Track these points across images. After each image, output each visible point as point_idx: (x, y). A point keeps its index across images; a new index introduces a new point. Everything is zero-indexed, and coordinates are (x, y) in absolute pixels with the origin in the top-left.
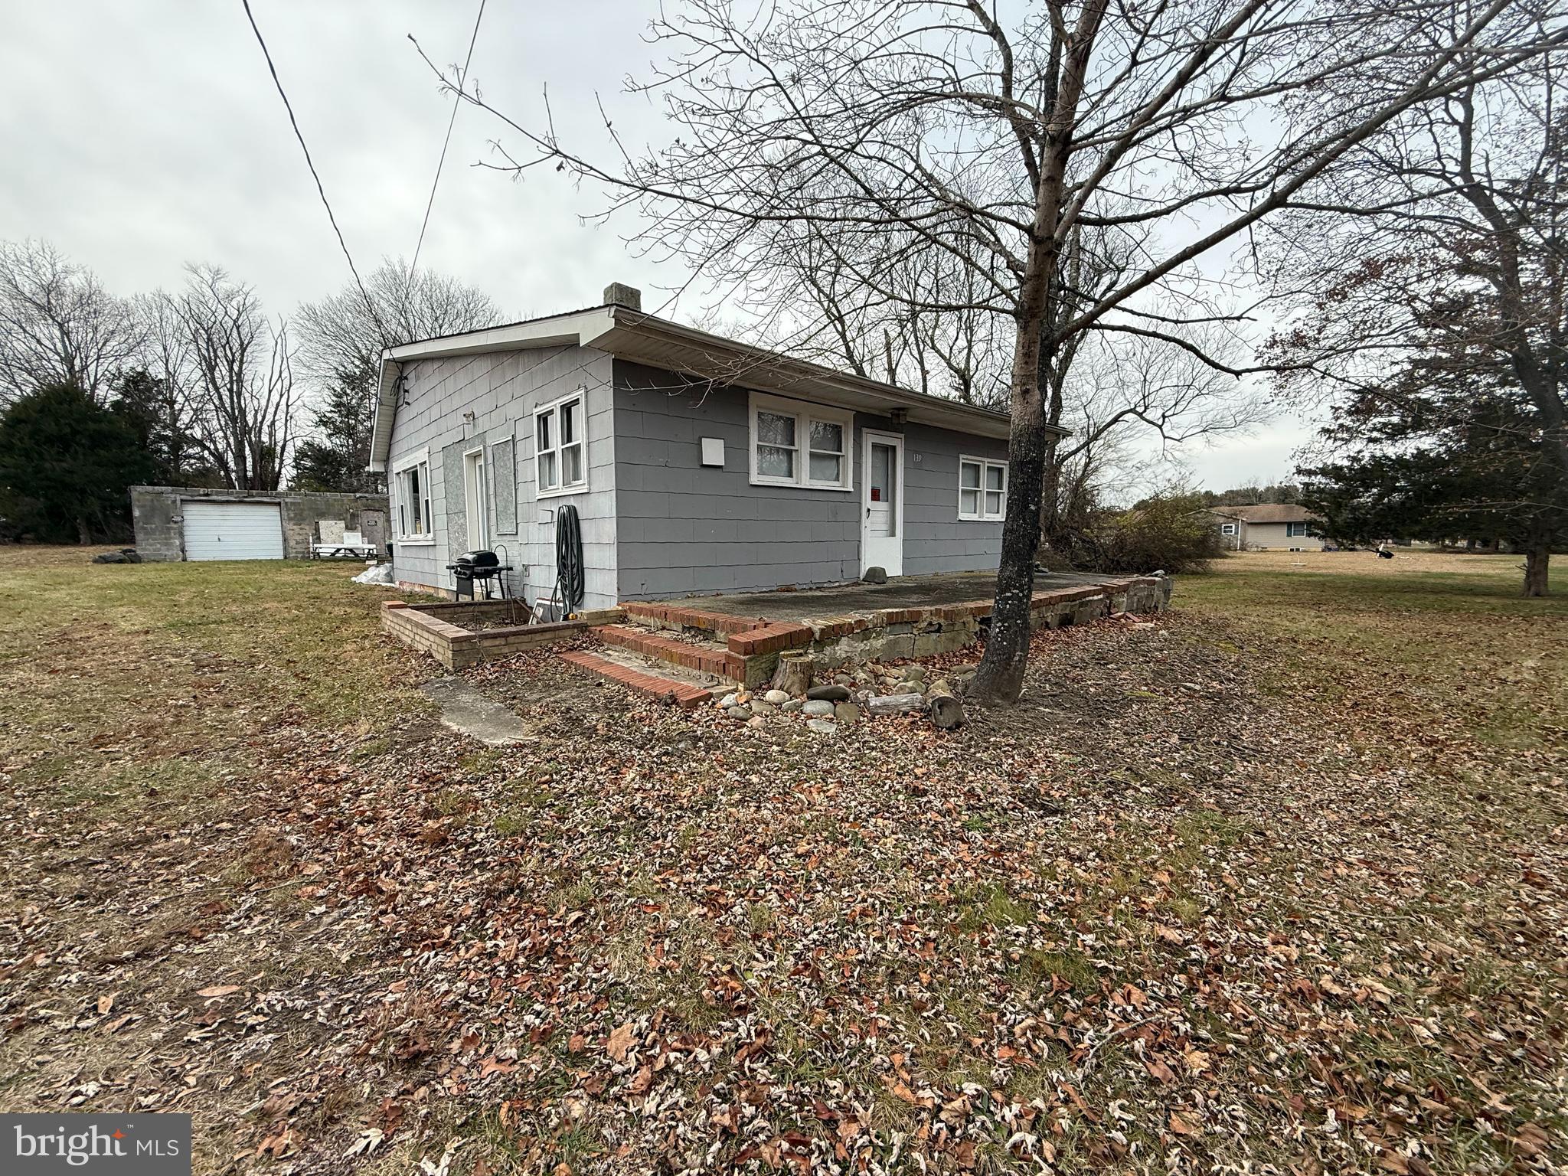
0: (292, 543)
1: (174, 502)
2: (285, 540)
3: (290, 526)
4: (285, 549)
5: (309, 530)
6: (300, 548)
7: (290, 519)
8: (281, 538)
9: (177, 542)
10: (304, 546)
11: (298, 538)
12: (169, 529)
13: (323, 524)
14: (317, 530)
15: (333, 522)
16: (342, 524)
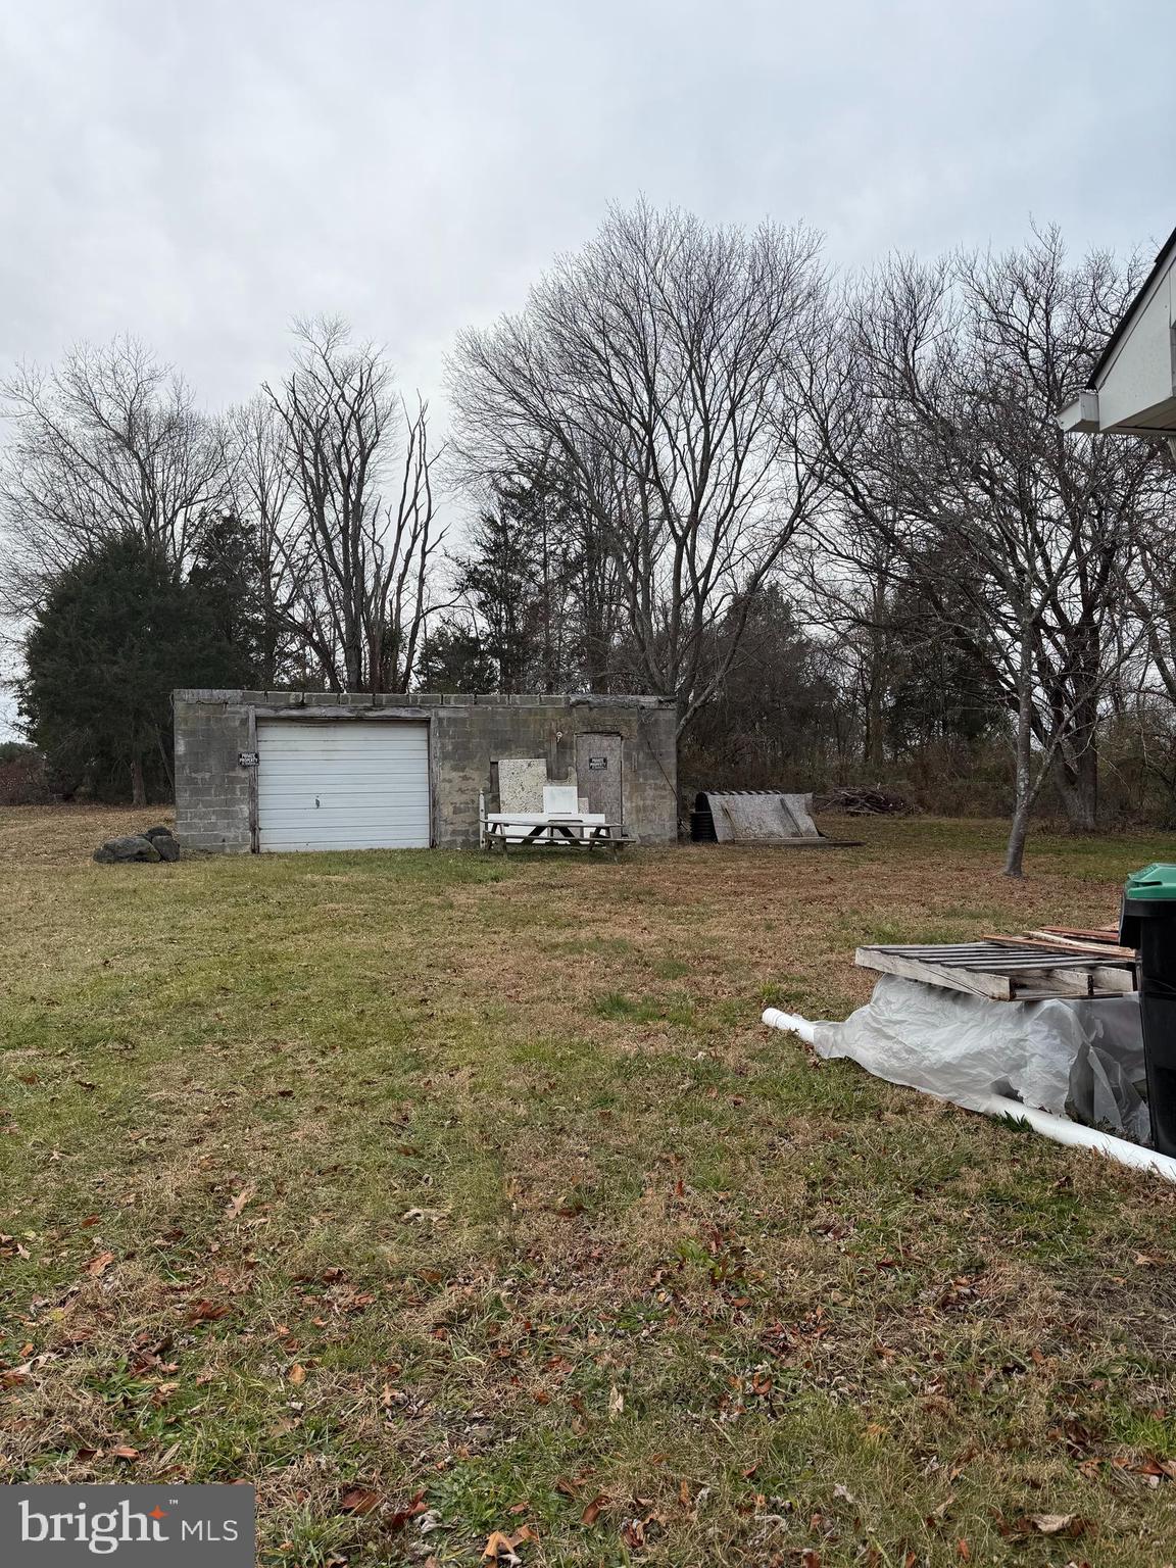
0: (447, 811)
1: (244, 722)
2: (434, 804)
3: (445, 772)
4: (433, 823)
5: (479, 781)
6: (461, 822)
7: (445, 757)
8: (425, 799)
9: (245, 809)
10: (467, 817)
11: (459, 799)
12: (233, 781)
13: (507, 766)
14: (494, 780)
15: (522, 762)
16: (540, 767)
